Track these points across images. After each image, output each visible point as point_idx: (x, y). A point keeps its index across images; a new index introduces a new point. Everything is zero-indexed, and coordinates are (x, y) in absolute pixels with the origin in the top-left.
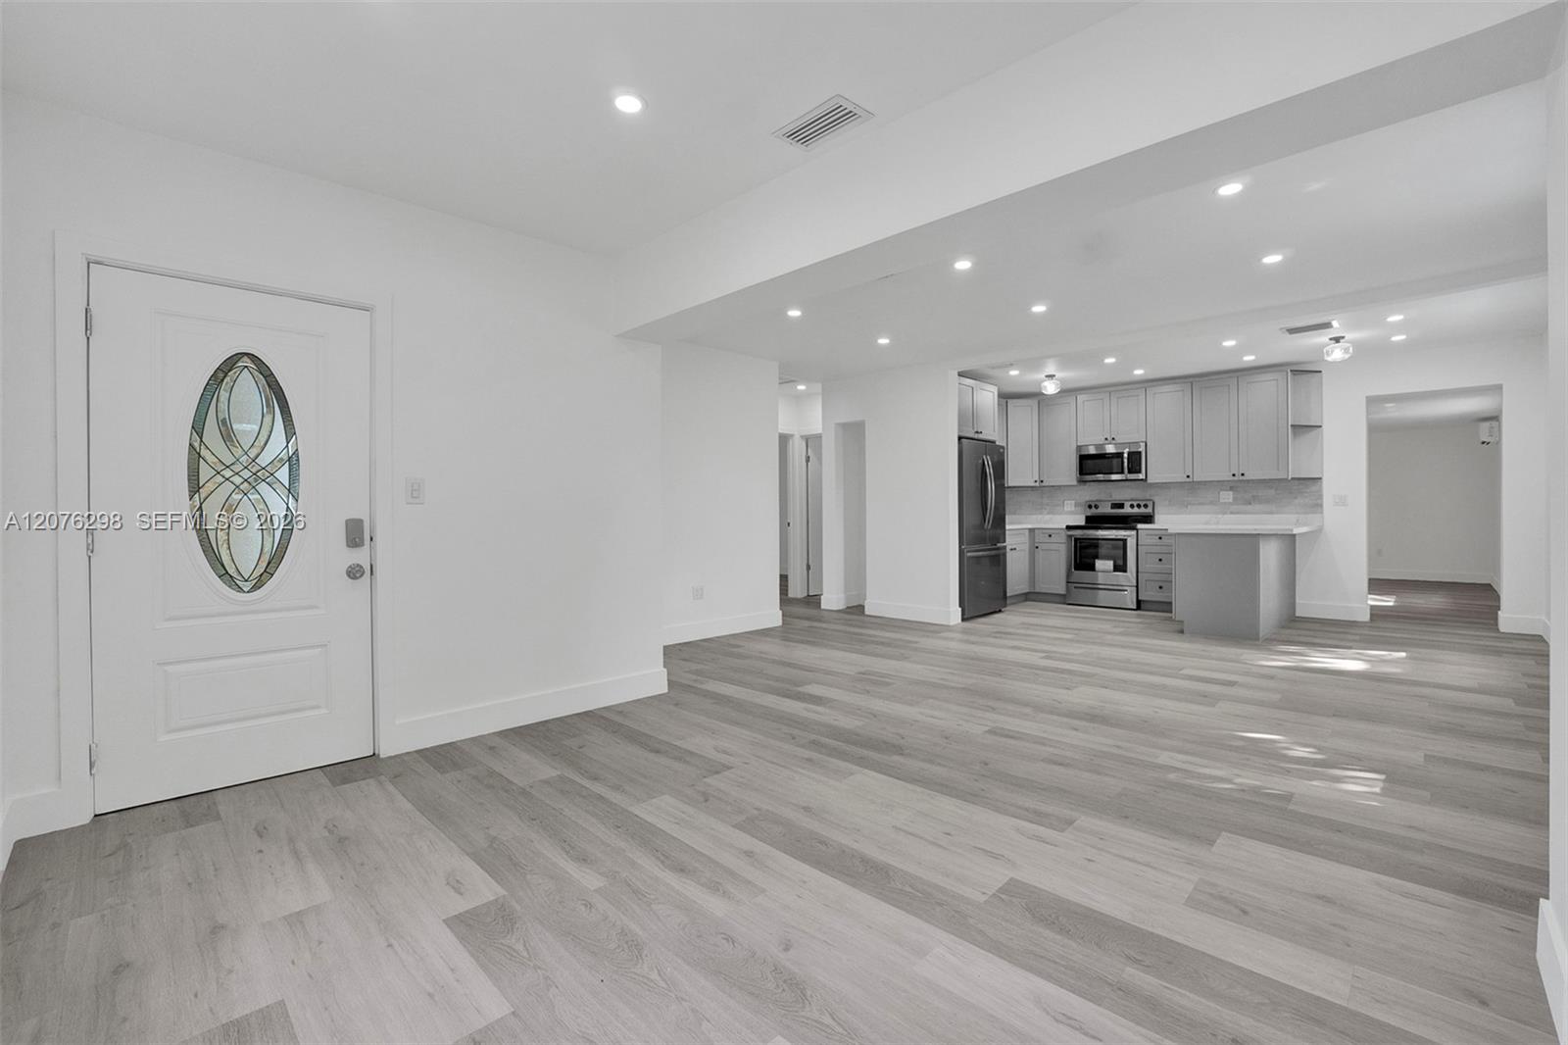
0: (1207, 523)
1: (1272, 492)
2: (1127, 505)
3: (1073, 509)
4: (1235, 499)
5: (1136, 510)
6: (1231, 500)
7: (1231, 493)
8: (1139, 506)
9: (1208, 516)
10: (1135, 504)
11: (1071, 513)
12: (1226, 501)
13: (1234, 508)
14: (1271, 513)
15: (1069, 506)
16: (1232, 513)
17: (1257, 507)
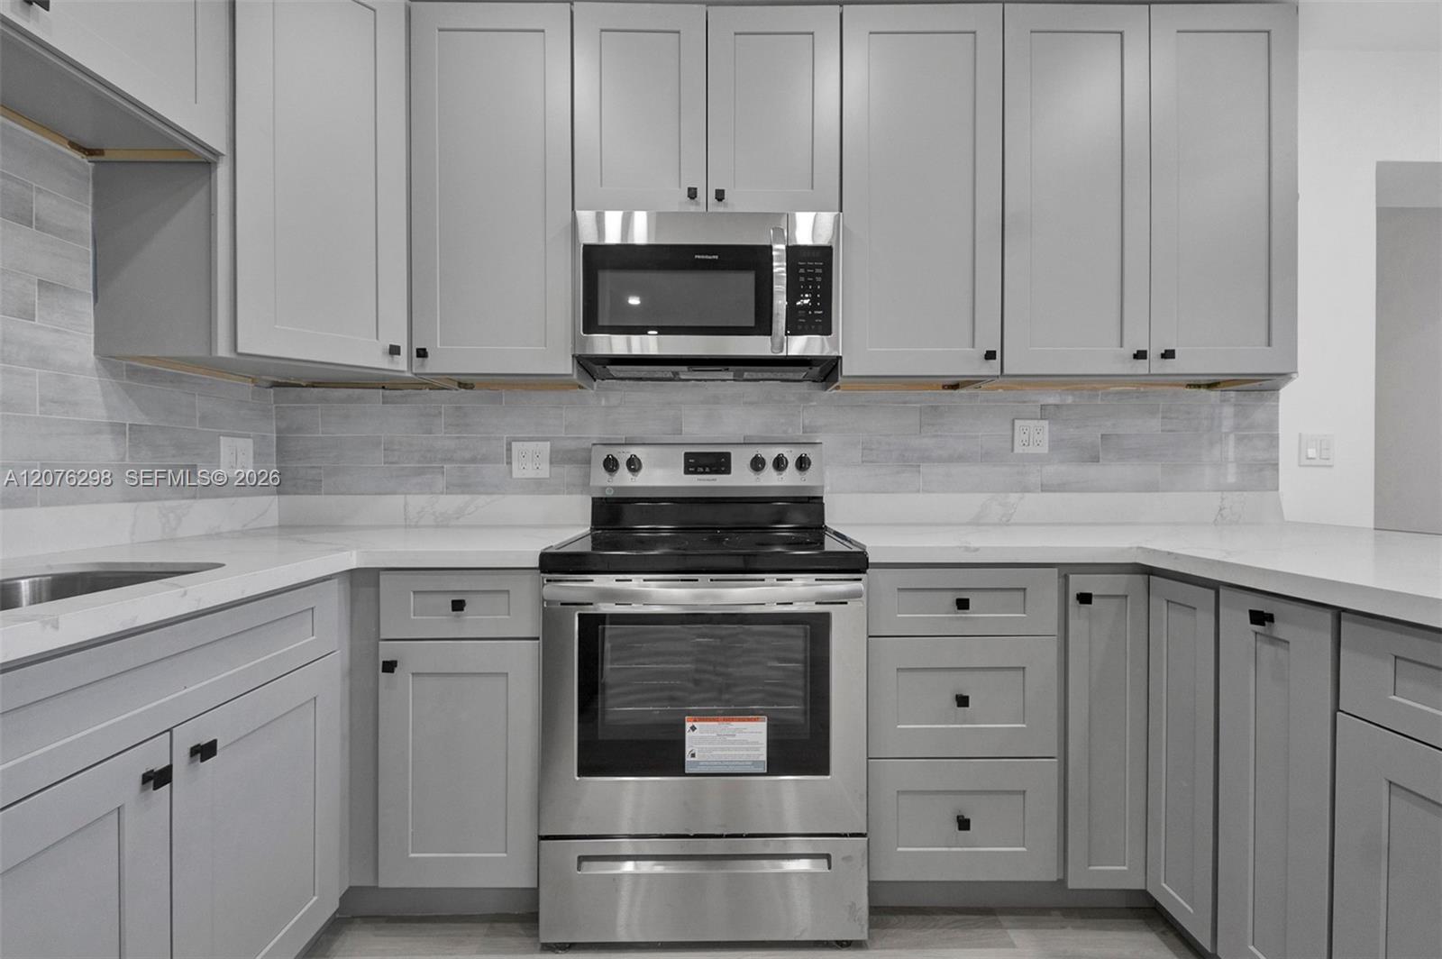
0: (977, 523)
1: (1155, 424)
2: (741, 459)
3: (545, 471)
4: (1055, 445)
5: (771, 480)
6: (1044, 449)
7: (1045, 423)
8: (780, 464)
9: (980, 498)
10: (770, 454)
11: (537, 486)
12: (1032, 450)
13: (1053, 471)
14: (1151, 487)
15: (531, 460)
16: (1045, 488)
17: (1112, 471)
